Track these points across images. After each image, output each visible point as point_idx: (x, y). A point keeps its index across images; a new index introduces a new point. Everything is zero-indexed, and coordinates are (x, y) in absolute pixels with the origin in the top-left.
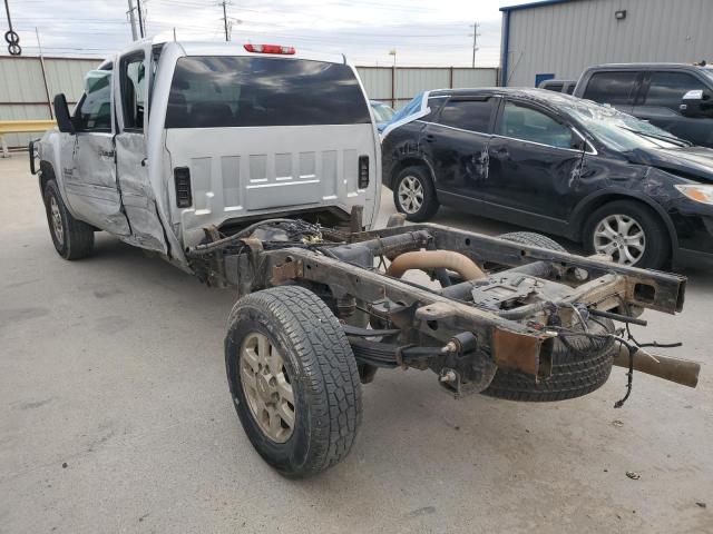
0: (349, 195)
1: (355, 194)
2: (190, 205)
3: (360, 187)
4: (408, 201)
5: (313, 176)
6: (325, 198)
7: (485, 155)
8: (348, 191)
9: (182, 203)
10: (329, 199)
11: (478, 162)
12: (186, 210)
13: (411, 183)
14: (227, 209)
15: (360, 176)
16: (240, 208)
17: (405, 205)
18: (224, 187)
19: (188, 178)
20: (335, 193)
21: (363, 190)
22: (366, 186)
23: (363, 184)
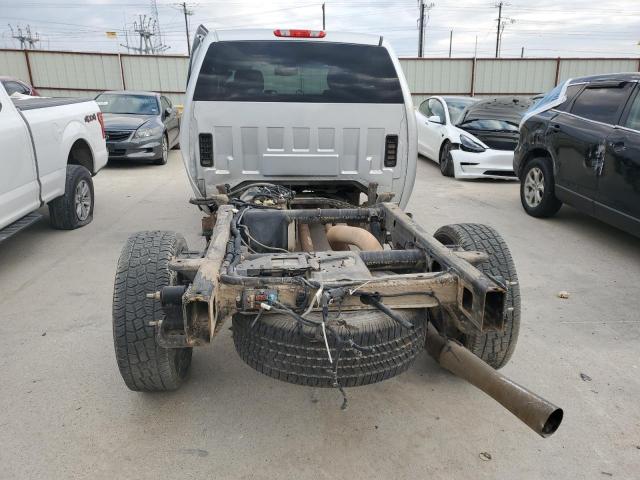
0: (372, 172)
1: (380, 172)
2: (211, 165)
3: (387, 165)
4: (531, 194)
5: (332, 150)
6: (343, 173)
7: (602, 148)
8: (371, 168)
9: (204, 162)
10: (348, 173)
11: (594, 157)
12: (208, 169)
13: (536, 174)
14: (244, 172)
15: (387, 154)
16: (257, 172)
17: (528, 197)
18: (244, 153)
19: (211, 143)
20: (357, 169)
21: (390, 169)
22: (394, 165)
23: (389, 163)
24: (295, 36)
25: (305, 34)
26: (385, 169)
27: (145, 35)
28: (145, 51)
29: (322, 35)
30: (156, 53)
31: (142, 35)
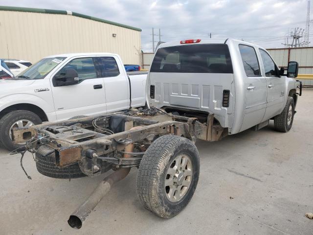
0: (215, 108)
1: (219, 109)
5: (197, 96)
6: (202, 107)
9: (151, 97)
12: (153, 99)
14: (164, 102)
15: (224, 100)
16: (168, 103)
19: (154, 89)
20: (208, 106)
21: (226, 108)
22: (227, 106)
23: (225, 105)
24: (189, 43)
25: (192, 41)
26: (223, 108)
27: (296, 37)
28: (295, 46)
29: (198, 41)
30: (301, 46)
31: (294, 38)
